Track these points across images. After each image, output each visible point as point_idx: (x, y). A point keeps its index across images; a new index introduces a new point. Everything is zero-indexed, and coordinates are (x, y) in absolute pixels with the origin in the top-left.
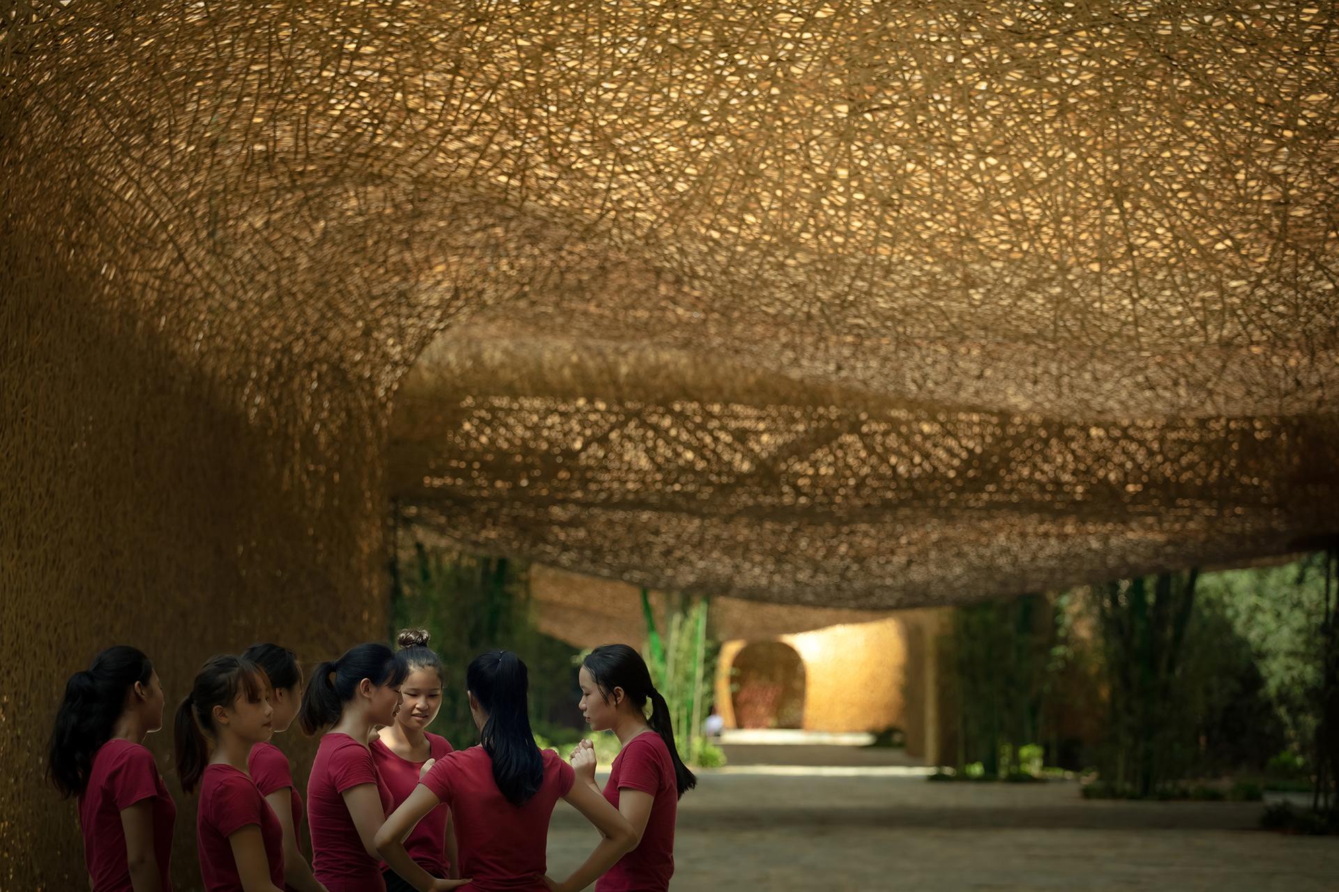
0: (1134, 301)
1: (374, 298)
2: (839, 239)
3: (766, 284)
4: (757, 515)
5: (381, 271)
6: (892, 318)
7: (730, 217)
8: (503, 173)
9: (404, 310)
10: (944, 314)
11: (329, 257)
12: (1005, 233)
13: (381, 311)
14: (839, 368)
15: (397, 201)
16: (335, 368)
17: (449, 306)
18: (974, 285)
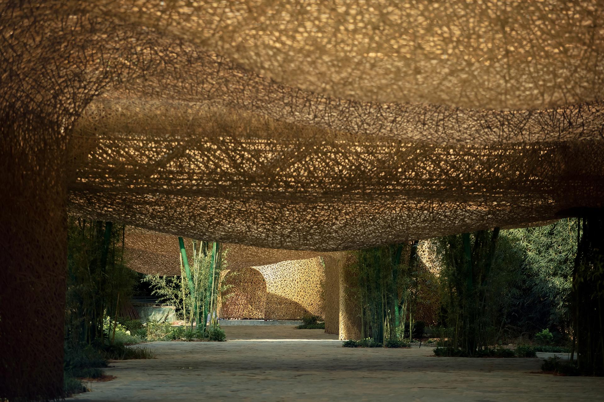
0: (507, 82)
1: (60, 77)
2: (348, 48)
3: (303, 72)
4: (263, 198)
5: (66, 62)
6: (371, 91)
7: (288, 37)
8: (159, 10)
9: (77, 84)
10: (401, 89)
11: (40, 54)
12: (439, 45)
13: (64, 84)
14: (315, 116)
15: (83, 24)
16: (38, 117)
17: (101, 82)
18: (419, 73)
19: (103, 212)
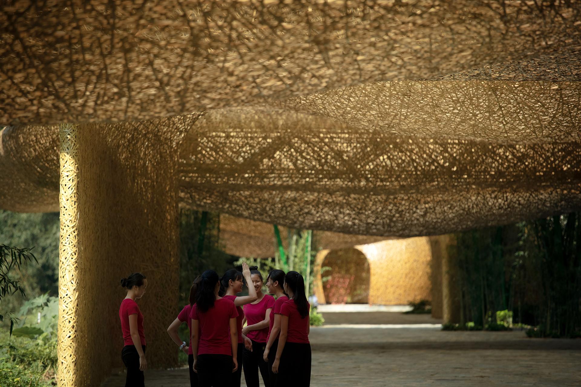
0: (504, 125)
2: (387, 107)
7: (345, 99)
12: (451, 104)
16: (156, 135)
18: (440, 122)
19: (202, 204)
